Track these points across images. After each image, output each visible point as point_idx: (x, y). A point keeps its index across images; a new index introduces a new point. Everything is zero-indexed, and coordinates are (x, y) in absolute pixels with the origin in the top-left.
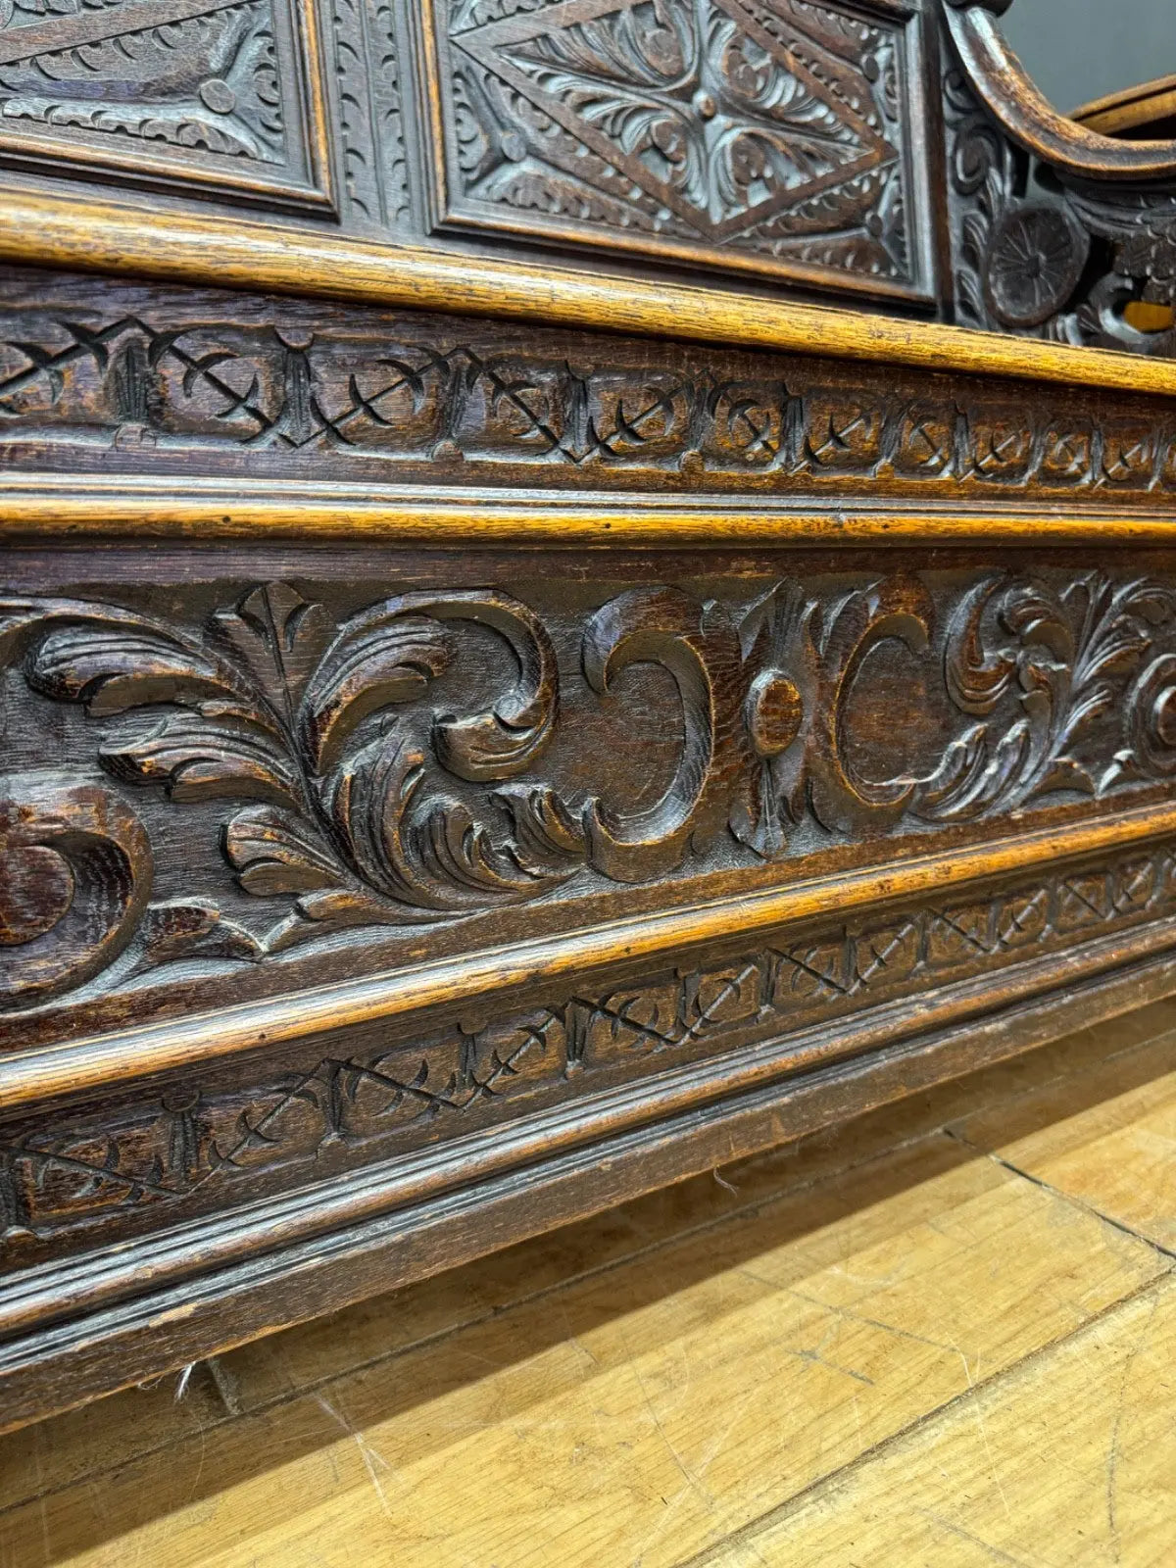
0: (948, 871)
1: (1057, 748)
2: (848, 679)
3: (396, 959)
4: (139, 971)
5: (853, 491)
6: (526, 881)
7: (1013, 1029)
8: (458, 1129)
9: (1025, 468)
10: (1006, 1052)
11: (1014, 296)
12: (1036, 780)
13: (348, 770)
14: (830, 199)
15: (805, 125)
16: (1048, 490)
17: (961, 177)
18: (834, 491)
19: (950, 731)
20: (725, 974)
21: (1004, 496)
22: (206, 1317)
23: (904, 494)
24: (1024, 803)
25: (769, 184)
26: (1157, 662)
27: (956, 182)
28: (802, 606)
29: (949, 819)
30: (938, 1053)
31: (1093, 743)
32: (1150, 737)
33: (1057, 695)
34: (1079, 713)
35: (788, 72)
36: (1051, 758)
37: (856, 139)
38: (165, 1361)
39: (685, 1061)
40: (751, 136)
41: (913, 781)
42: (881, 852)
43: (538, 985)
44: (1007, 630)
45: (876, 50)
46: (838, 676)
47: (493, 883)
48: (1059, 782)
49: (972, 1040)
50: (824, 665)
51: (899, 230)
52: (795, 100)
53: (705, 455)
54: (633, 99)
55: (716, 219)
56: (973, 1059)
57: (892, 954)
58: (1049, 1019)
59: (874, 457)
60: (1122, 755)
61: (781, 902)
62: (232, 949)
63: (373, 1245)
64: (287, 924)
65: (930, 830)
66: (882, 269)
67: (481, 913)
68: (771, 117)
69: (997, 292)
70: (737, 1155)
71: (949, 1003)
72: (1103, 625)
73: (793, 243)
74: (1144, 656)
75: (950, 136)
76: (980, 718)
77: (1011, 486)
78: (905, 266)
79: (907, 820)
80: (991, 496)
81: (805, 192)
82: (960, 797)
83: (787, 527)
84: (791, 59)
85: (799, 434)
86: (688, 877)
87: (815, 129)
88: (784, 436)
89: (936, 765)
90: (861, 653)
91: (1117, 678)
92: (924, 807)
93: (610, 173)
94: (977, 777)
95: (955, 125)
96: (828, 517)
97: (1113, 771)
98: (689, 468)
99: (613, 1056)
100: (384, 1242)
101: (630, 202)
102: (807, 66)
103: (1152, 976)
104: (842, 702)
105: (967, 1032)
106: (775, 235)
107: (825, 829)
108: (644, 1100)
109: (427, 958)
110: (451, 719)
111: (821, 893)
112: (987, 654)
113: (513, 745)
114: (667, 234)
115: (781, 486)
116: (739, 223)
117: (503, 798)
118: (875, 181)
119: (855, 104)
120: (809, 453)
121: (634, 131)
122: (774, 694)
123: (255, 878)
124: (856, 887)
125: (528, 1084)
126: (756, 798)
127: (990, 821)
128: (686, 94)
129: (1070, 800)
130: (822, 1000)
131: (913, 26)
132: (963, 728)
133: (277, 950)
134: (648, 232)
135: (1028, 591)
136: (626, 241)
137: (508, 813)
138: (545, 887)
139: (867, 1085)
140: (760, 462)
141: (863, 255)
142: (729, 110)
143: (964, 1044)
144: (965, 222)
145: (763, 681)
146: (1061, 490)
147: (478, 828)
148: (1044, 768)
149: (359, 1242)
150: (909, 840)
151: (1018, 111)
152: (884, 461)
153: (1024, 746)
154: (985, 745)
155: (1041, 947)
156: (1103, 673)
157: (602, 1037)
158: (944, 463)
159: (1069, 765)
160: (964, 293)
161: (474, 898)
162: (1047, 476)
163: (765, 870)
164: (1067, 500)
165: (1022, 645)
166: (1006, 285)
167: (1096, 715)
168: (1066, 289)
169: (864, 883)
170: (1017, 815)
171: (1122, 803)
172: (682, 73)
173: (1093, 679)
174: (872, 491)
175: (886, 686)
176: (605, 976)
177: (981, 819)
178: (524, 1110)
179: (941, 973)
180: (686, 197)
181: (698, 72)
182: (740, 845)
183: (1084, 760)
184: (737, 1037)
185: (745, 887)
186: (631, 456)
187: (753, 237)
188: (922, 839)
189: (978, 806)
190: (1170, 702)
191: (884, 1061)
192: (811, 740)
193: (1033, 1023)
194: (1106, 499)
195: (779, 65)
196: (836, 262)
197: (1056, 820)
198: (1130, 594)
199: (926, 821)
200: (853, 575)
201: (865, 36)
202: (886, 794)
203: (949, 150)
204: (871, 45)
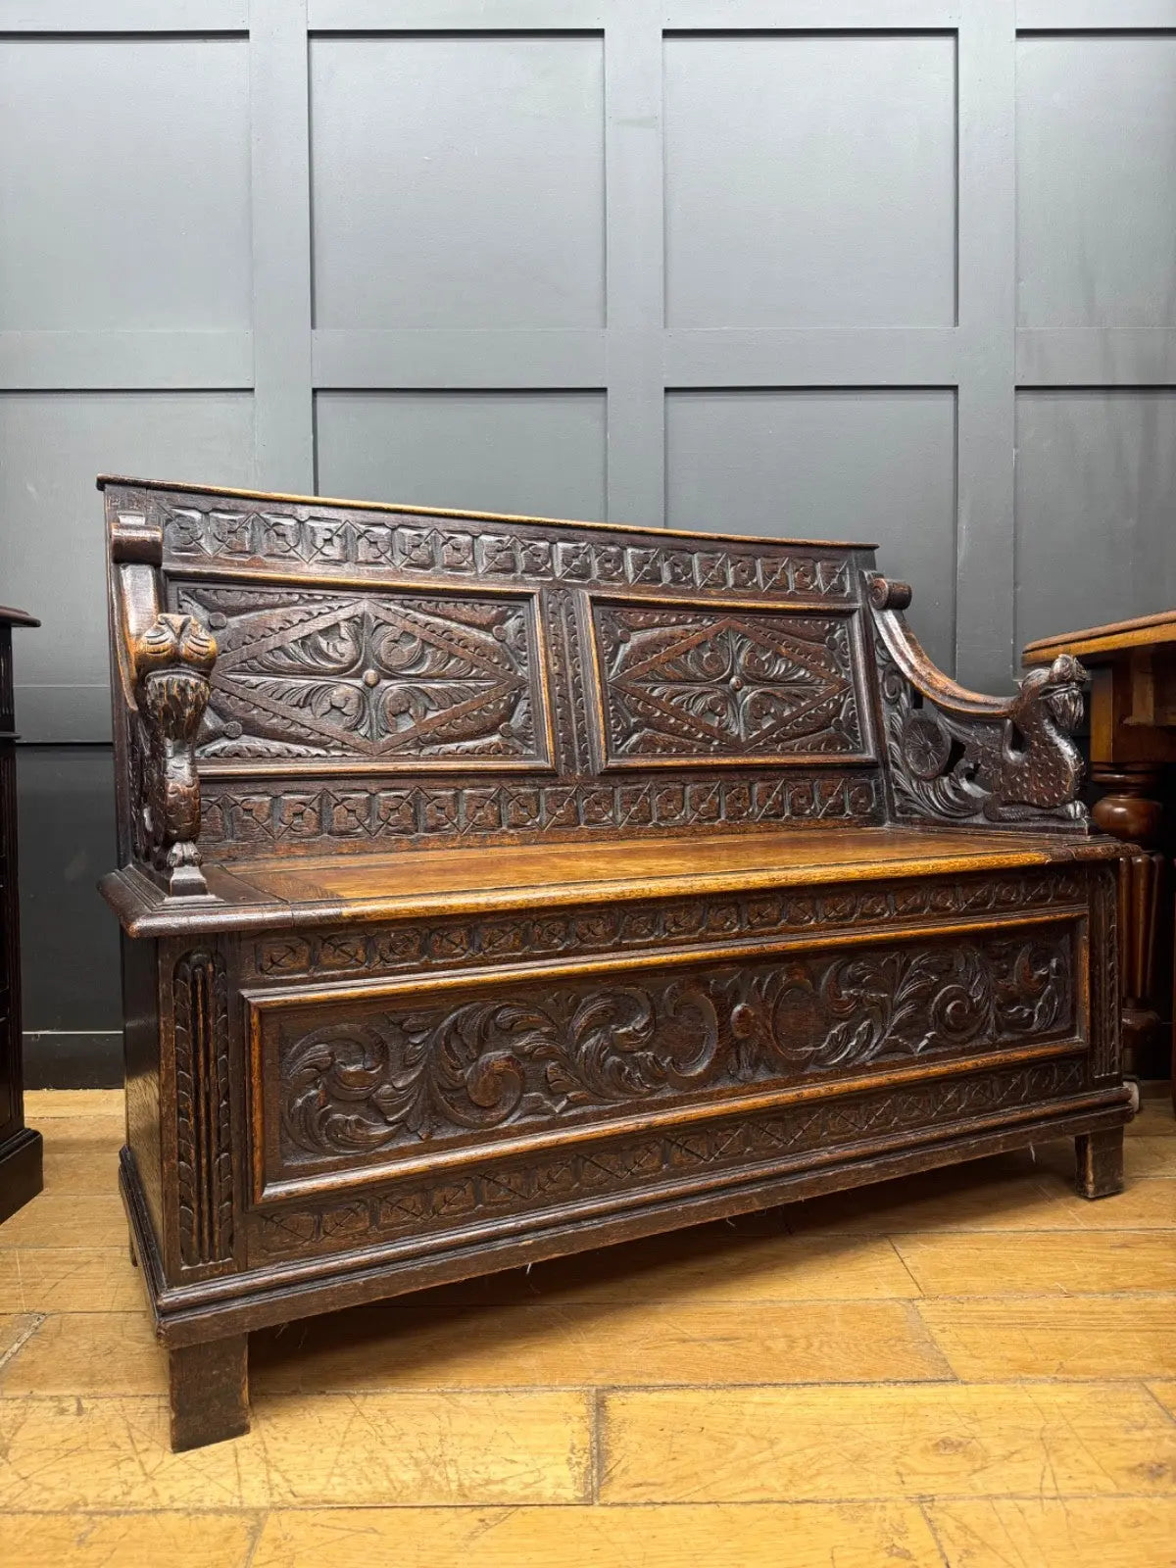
0: (831, 1089)
1: (889, 1032)
2: (776, 1006)
3: (599, 1117)
4: (520, 1118)
5: (770, 933)
6: (645, 1090)
7: (878, 1167)
8: (623, 1187)
9: (852, 915)
10: (874, 1179)
11: (918, 762)
12: (878, 1048)
13: (584, 1048)
14: (811, 715)
15: (794, 681)
16: (866, 921)
17: (888, 695)
18: (762, 935)
19: (829, 1026)
20: (729, 1132)
21: (843, 927)
22: (537, 1245)
23: (793, 932)
24: (872, 1058)
25: (774, 716)
26: (944, 990)
27: (887, 699)
28: (753, 979)
29: (835, 1065)
30: (836, 1176)
31: (911, 1028)
32: (946, 1026)
33: (884, 1010)
34: (898, 1016)
35: (781, 656)
36: (886, 1037)
37: (824, 682)
38: (524, 1260)
39: (712, 1169)
40: (762, 693)
41: (812, 1049)
42: (799, 1080)
43: (652, 1132)
44: (854, 982)
45: (835, 632)
46: (771, 1006)
47: (633, 1090)
48: (891, 1048)
49: (853, 1171)
50: (764, 1001)
51: (851, 725)
52: (787, 670)
53: (708, 929)
54: (698, 689)
55: (743, 739)
56: (855, 1180)
57: (809, 1128)
58: (899, 1164)
59: (779, 920)
60: (929, 1035)
61: (750, 1101)
62: (549, 1111)
63: (591, 1228)
64: (564, 1103)
65: (823, 1071)
66: (842, 748)
67: (629, 1101)
68: (774, 681)
69: (910, 759)
70: (737, 1213)
71: (840, 1152)
72: (907, 975)
73: (788, 743)
74: (936, 988)
75: (880, 673)
76: (842, 1020)
77: (845, 922)
78: (858, 743)
79: (811, 1066)
80: (836, 927)
81: (794, 716)
82: (838, 1056)
83: (741, 952)
84: (784, 650)
85: (745, 916)
86: (710, 1089)
87: (801, 681)
88: (739, 916)
89: (824, 1041)
90: (781, 995)
91: (922, 998)
92: (818, 1059)
93: (686, 728)
94: (846, 1047)
95: (883, 667)
96: (759, 946)
97: (924, 1042)
98: (701, 934)
99: (682, 1164)
100: (595, 1227)
101: (697, 740)
102: (793, 651)
103: (962, 1146)
104: (774, 1016)
105: (852, 1167)
106: (778, 741)
107: (772, 1071)
108: (695, 1184)
109: (609, 1118)
110: (617, 1029)
111: (770, 1097)
112: (844, 992)
113: (638, 1038)
114: (717, 753)
115: (739, 936)
116: (757, 739)
117: (636, 1058)
118: (836, 702)
119: (823, 664)
120: (749, 923)
121: (700, 705)
122: (742, 1014)
123: (555, 1086)
124: (788, 1095)
125: (647, 1172)
126: (738, 1059)
127: (854, 1067)
128: (727, 680)
129: (900, 1057)
130: (775, 1147)
131: (856, 617)
132: (835, 1026)
133: (561, 1112)
134: (707, 754)
135: (862, 964)
136: (695, 761)
137: (637, 1064)
138: (652, 1092)
139: (800, 1187)
140: (730, 929)
141: (830, 743)
142: (748, 683)
143: (848, 1172)
144: (891, 718)
145: (738, 1008)
146: (874, 920)
147: (627, 1069)
148: (882, 1042)
149: (587, 1226)
150: (811, 1075)
151: (912, 668)
152: (783, 921)
153: (870, 1030)
154: (848, 1033)
155: (892, 1129)
156: (909, 997)
157: (677, 1156)
158: (811, 919)
159: (897, 1040)
160: (893, 756)
161: (626, 1096)
162: (863, 915)
163: (743, 1088)
164: (877, 924)
165: (863, 987)
166: (914, 756)
167: (910, 1017)
168: (943, 763)
169: (790, 1094)
170: (869, 1064)
171: (933, 1059)
172: (725, 671)
173: (905, 1000)
174: (779, 932)
175: (795, 1008)
176: (678, 1130)
177: (849, 1066)
178: (647, 1182)
179: (835, 1138)
180: (728, 731)
181: (732, 668)
182: (733, 1076)
183: (907, 1038)
184: (736, 1161)
185: (734, 1094)
186: (679, 933)
187: (765, 744)
188: (819, 1075)
189: (846, 1060)
190: (953, 1008)
191: (807, 1177)
192: (761, 1032)
193: (889, 1165)
194: (899, 921)
195: (777, 655)
196: (815, 749)
197: (892, 1067)
198: (923, 958)
199: (821, 1067)
200: (775, 965)
201: (827, 627)
202: (800, 1054)
203: (880, 680)
204: (832, 630)
